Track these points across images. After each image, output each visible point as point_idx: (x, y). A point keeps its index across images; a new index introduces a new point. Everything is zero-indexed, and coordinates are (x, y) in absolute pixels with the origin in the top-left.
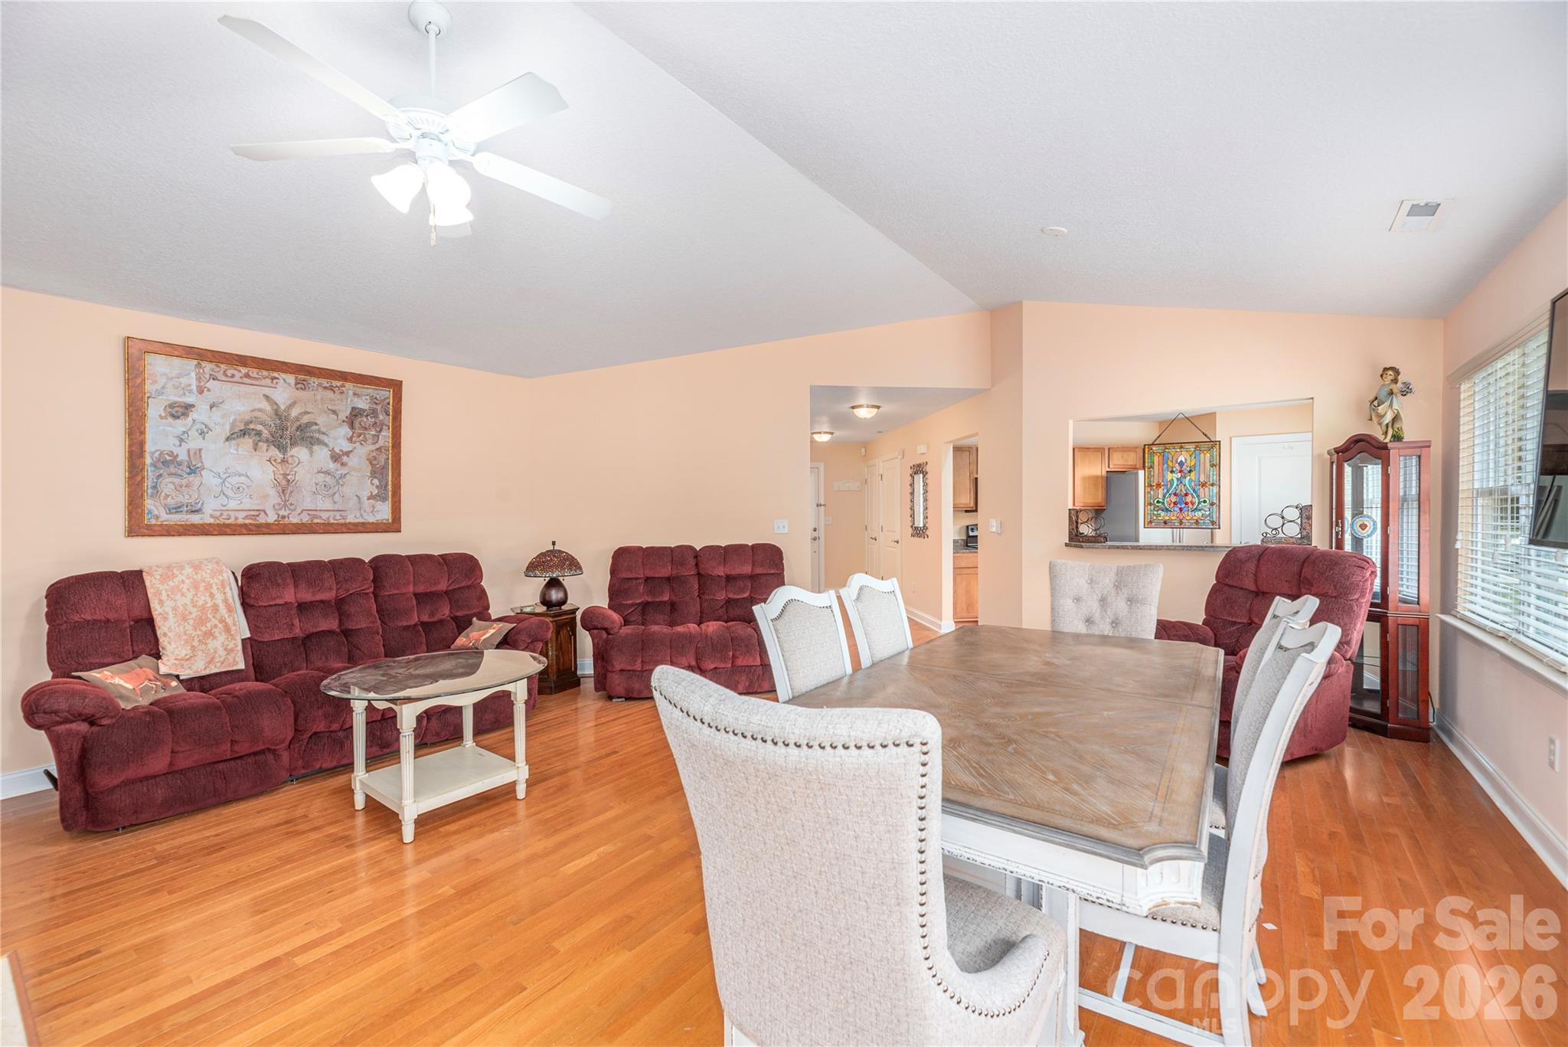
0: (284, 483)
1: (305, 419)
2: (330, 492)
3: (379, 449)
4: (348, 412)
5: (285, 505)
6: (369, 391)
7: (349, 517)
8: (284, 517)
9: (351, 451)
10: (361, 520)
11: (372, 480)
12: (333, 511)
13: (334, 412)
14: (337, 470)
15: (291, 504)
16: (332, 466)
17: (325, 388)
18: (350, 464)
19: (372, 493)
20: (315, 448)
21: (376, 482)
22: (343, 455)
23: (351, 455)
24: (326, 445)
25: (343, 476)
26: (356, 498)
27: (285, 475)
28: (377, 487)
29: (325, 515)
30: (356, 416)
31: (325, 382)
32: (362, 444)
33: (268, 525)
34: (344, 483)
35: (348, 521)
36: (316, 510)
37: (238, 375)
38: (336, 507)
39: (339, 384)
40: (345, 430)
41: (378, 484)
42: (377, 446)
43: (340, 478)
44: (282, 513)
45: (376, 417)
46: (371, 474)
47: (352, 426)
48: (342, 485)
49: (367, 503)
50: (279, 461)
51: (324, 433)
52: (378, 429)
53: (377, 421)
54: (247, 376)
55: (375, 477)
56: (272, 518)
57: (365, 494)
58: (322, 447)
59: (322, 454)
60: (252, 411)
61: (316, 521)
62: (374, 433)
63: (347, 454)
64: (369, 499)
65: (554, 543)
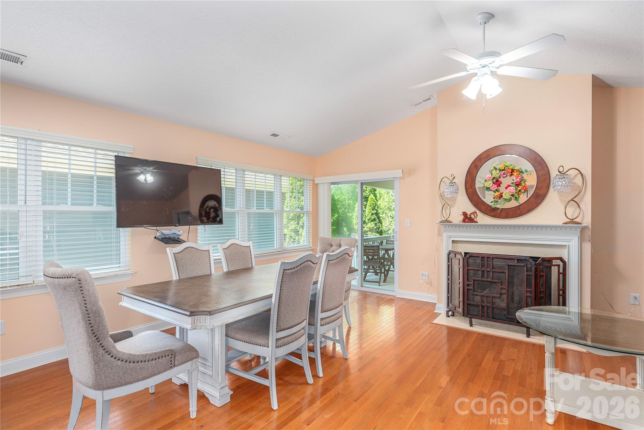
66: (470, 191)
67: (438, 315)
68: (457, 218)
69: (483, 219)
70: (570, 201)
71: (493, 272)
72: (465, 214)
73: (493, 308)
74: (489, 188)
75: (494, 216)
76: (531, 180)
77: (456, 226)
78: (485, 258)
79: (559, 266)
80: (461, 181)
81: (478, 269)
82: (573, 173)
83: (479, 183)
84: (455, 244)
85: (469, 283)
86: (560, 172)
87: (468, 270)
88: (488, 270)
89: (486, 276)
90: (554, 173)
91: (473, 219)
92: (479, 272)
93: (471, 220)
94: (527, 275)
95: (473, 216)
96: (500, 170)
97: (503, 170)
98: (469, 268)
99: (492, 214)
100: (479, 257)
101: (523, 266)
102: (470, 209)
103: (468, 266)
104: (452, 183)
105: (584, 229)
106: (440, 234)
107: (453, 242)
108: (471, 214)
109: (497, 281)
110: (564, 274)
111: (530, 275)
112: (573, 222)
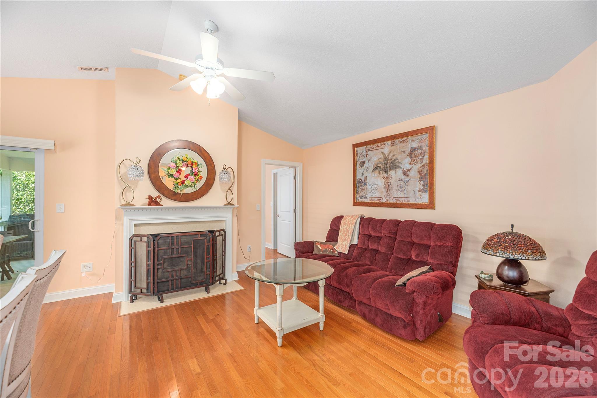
0: (387, 186)
1: (394, 158)
2: (403, 189)
3: (423, 166)
4: (410, 150)
5: (388, 196)
6: (418, 137)
7: (410, 201)
8: (388, 200)
9: (411, 169)
10: (415, 202)
11: (420, 182)
12: (404, 198)
13: (404, 152)
14: (405, 179)
15: (390, 195)
16: (403, 177)
17: (401, 142)
18: (410, 175)
19: (420, 189)
20: (397, 170)
21: (422, 183)
22: (407, 171)
23: (411, 171)
24: (401, 168)
25: (408, 181)
26: (413, 192)
27: (388, 183)
28: (423, 185)
29: (401, 200)
30: (413, 151)
31: (401, 140)
32: (415, 164)
33: (383, 203)
34: (408, 184)
35: (410, 202)
36: (398, 197)
37: (375, 146)
38: (406, 196)
39: (406, 138)
40: (408, 159)
41: (423, 184)
42: (422, 164)
43: (406, 182)
44: (387, 199)
45: (422, 149)
46: (420, 179)
47: (411, 157)
48: (407, 186)
49: (418, 194)
50: (386, 177)
51: (400, 163)
52: (423, 155)
53: (422, 151)
54: (377, 146)
55: (422, 180)
56: (384, 201)
57: (418, 189)
58: (400, 169)
59: (400, 172)
60: (378, 159)
61: (398, 202)
62: (421, 158)
63: (409, 170)
64: (419, 192)
65: (512, 226)
66: (153, 176)
68: (141, 200)
69: (166, 202)
70: (228, 190)
71: (181, 248)
72: (150, 198)
73: (181, 279)
74: (172, 175)
75: (175, 200)
76: (204, 172)
77: (139, 209)
78: (174, 238)
79: (222, 235)
80: (144, 165)
81: (168, 248)
82: (229, 170)
83: (163, 170)
84: (137, 228)
85: (159, 262)
86: (224, 169)
87: (158, 250)
88: (177, 247)
89: (175, 253)
90: (219, 169)
91: (159, 203)
92: (168, 250)
93: (157, 203)
94: (207, 245)
95: (158, 200)
96: (183, 161)
97: (185, 161)
98: (159, 249)
99: (174, 198)
100: (169, 236)
101: (205, 239)
102: (155, 194)
103: (158, 247)
104: (136, 166)
105: (234, 208)
106: (118, 218)
107: (136, 225)
108: (156, 198)
109: (185, 255)
110: (224, 240)
111: (209, 245)
112: (229, 204)
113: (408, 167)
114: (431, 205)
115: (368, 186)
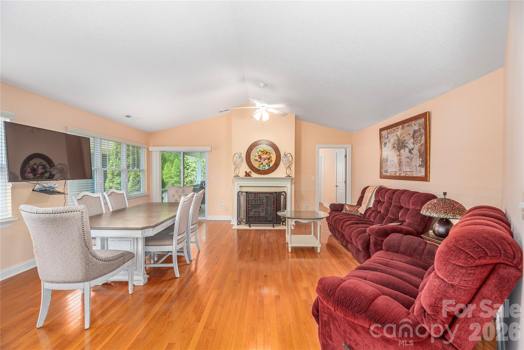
0: (400, 162)
1: (403, 139)
2: (409, 165)
3: (422, 145)
4: (413, 133)
5: (400, 170)
6: (418, 121)
7: (414, 174)
8: (400, 174)
9: (414, 148)
10: (417, 176)
11: (420, 159)
12: (410, 172)
13: (409, 134)
14: (410, 156)
15: (401, 170)
16: (409, 155)
17: (408, 126)
18: (414, 153)
19: (420, 164)
20: (405, 149)
21: (421, 159)
22: (412, 150)
23: (414, 149)
24: (408, 147)
25: (412, 158)
26: (415, 166)
27: (400, 160)
28: (421, 161)
29: (408, 173)
30: (415, 133)
31: (408, 124)
32: (416, 144)
33: (397, 176)
34: (412, 161)
35: (414, 176)
36: (406, 172)
37: (392, 130)
38: (411, 170)
39: (410, 123)
40: (412, 140)
41: (421, 160)
42: (421, 144)
43: (411, 159)
44: (400, 172)
45: (420, 132)
46: (419, 156)
47: (414, 138)
48: (412, 162)
49: (418, 168)
50: (399, 155)
51: (407, 143)
52: (421, 137)
53: (421, 133)
54: (394, 130)
55: (421, 157)
56: (398, 174)
57: (418, 165)
58: (406, 148)
59: (407, 150)
60: (394, 141)
61: (407, 175)
62: (420, 138)
63: (412, 149)
64: (419, 167)
65: (445, 194)
66: (248, 161)
67: (233, 225)
68: (242, 174)
69: (254, 175)
70: (288, 167)
71: (260, 200)
72: (246, 172)
73: (259, 217)
74: (257, 160)
75: (259, 174)
76: (274, 158)
77: (242, 178)
78: (256, 194)
79: (284, 195)
80: (244, 155)
81: (253, 199)
82: (289, 155)
83: (252, 157)
84: (241, 188)
85: (249, 206)
86: (285, 155)
87: (248, 200)
88: (258, 199)
89: (256, 202)
90: (282, 155)
91: (250, 175)
92: (253, 201)
93: (249, 175)
94: (273, 200)
95: (250, 174)
96: (262, 152)
97: (263, 152)
98: (249, 199)
99: (258, 172)
100: (253, 193)
101: (271, 196)
102: (248, 170)
103: (248, 198)
104: (240, 157)
105: (292, 179)
106: (233, 183)
107: (240, 186)
108: (249, 172)
109: (261, 204)
110: (285, 198)
111: (274, 200)
112: (289, 176)
113: (411, 146)
114: (425, 178)
115: (389, 163)
